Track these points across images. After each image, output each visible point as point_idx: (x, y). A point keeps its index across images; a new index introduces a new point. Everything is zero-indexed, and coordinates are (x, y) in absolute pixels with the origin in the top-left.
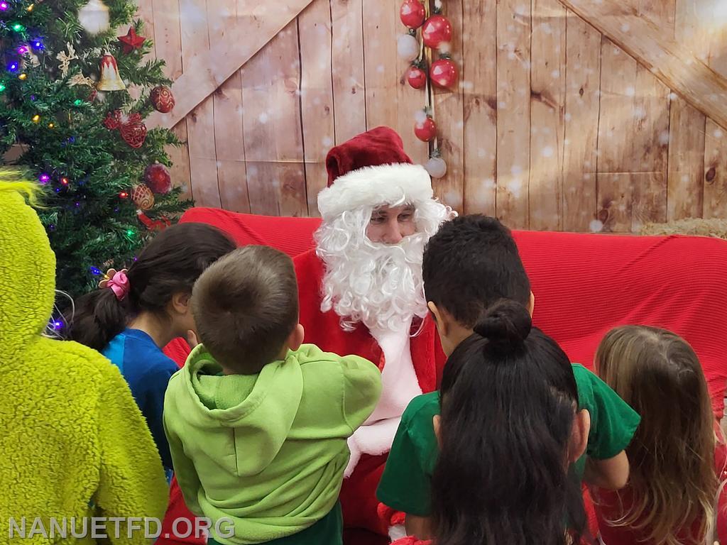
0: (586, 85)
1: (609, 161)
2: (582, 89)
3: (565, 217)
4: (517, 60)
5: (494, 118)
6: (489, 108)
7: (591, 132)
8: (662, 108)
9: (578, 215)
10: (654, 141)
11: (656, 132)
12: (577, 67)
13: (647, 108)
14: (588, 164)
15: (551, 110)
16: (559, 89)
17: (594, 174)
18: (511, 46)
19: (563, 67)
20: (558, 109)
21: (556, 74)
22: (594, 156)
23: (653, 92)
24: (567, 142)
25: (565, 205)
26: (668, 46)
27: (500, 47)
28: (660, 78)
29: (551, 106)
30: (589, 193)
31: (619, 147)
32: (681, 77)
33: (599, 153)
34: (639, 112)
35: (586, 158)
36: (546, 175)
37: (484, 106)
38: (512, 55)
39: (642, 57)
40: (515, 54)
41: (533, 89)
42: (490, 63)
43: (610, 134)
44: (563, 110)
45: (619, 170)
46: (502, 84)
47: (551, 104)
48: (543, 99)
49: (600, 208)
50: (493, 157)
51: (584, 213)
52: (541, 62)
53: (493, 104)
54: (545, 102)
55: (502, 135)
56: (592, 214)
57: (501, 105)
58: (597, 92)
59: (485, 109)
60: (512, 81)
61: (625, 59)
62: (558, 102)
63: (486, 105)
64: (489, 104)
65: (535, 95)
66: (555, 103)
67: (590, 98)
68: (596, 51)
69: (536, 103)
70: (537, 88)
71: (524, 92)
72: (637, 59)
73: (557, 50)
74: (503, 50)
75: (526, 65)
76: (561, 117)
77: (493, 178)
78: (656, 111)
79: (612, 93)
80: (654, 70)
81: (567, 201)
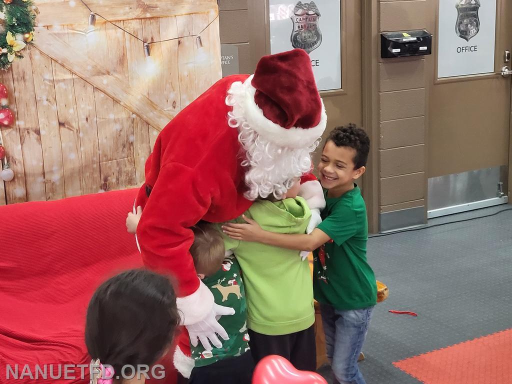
0: (89, 116)
1: (106, 156)
2: (87, 118)
3: (85, 191)
4: (49, 105)
5: (39, 140)
6: (36, 136)
7: (95, 141)
8: (130, 122)
9: (91, 189)
10: (127, 141)
11: (127, 136)
12: (82, 106)
13: (122, 124)
14: (95, 159)
15: (72, 132)
16: (75, 120)
17: (98, 164)
18: (44, 98)
19: (75, 106)
20: (75, 131)
21: (71, 111)
22: (98, 155)
23: (123, 115)
24: (82, 149)
25: (84, 183)
26: (126, 90)
27: (38, 99)
28: (125, 107)
29: (71, 130)
30: (96, 175)
31: (110, 147)
32: (136, 105)
33: (100, 152)
34: (118, 127)
35: (94, 156)
36: (73, 169)
37: (32, 134)
38: (45, 103)
39: (115, 97)
40: (47, 102)
41: (60, 121)
42: (33, 109)
43: (105, 141)
44: (78, 131)
45: (111, 160)
46: (42, 120)
47: (71, 128)
48: (67, 126)
49: (103, 182)
50: (42, 164)
51: (94, 187)
52: (63, 105)
53: (38, 132)
54: (68, 128)
55: (46, 150)
56: (99, 186)
57: (42, 132)
58: (95, 119)
59: (33, 136)
60: (47, 118)
61: (107, 99)
62: (75, 126)
63: (33, 133)
64: (36, 133)
65: (61, 124)
66: (73, 127)
67: (91, 123)
68: (92, 96)
69: (62, 129)
70: (62, 120)
71: (55, 123)
72: (113, 98)
73: (70, 97)
74: (40, 100)
75: (54, 108)
76: (77, 135)
77: (43, 176)
78: (127, 125)
79: (103, 118)
80: (122, 103)
81: (85, 182)
